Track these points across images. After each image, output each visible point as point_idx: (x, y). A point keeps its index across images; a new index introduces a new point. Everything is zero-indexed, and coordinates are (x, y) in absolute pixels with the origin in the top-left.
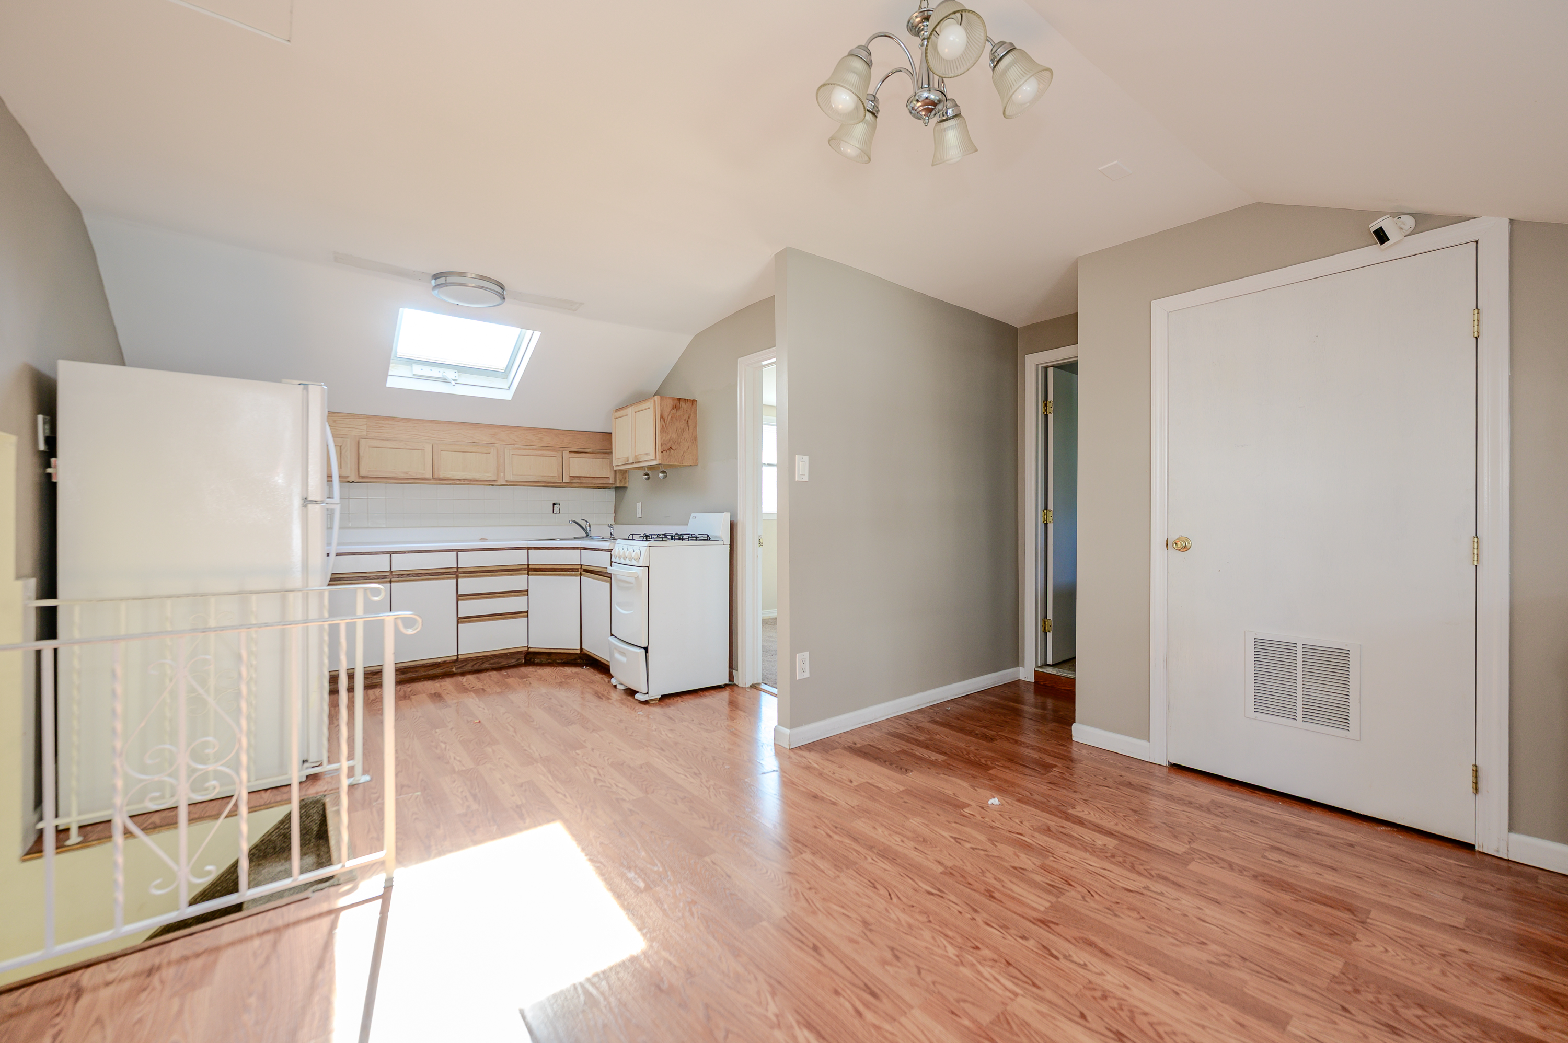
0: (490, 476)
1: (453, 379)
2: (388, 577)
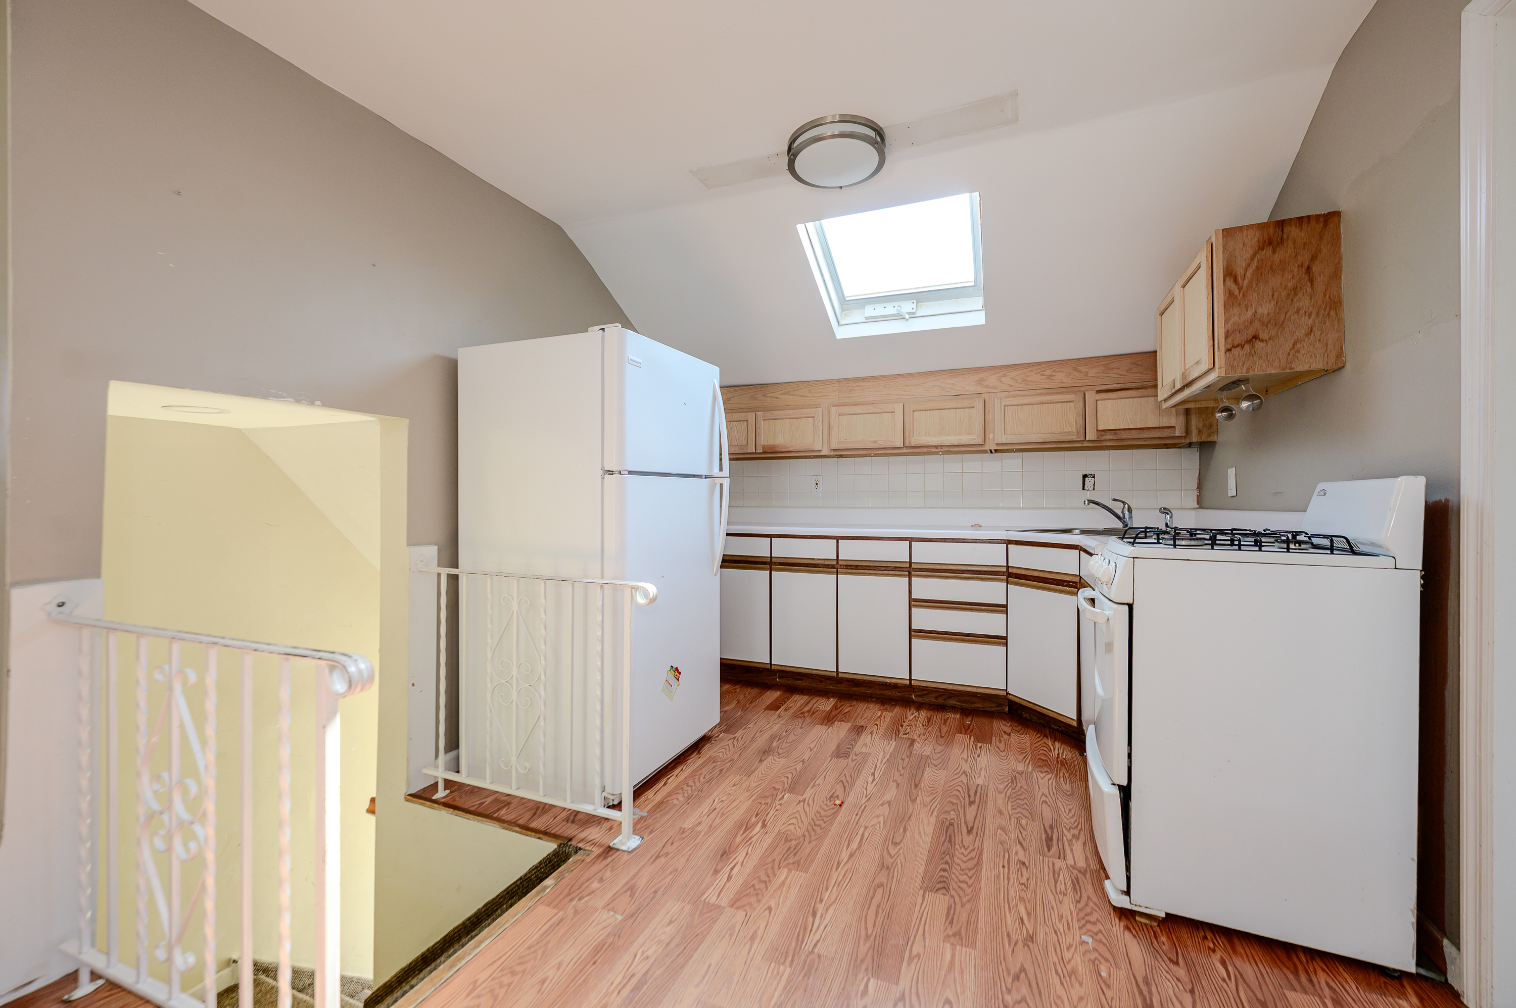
0: (974, 438)
1: (908, 313)
2: (835, 567)
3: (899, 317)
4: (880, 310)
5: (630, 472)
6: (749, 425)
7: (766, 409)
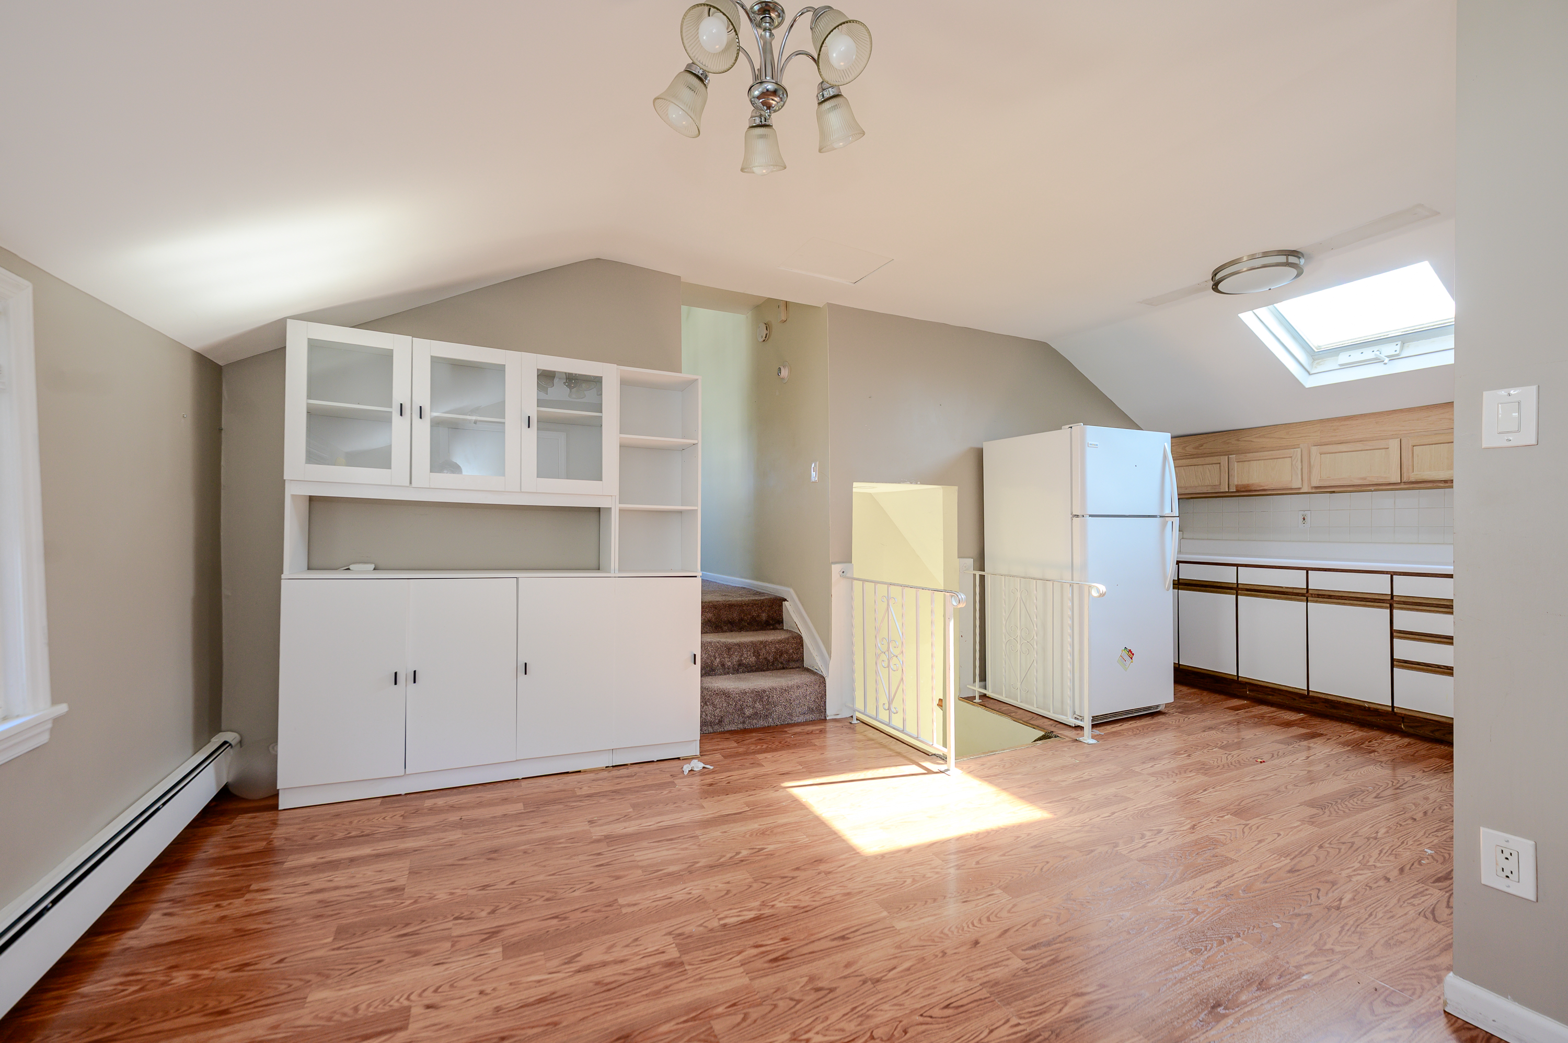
1: (1388, 357)
2: (1306, 595)
3: (1378, 360)
4: (1356, 356)
5: (1090, 516)
6: (1222, 468)
7: (1239, 452)
